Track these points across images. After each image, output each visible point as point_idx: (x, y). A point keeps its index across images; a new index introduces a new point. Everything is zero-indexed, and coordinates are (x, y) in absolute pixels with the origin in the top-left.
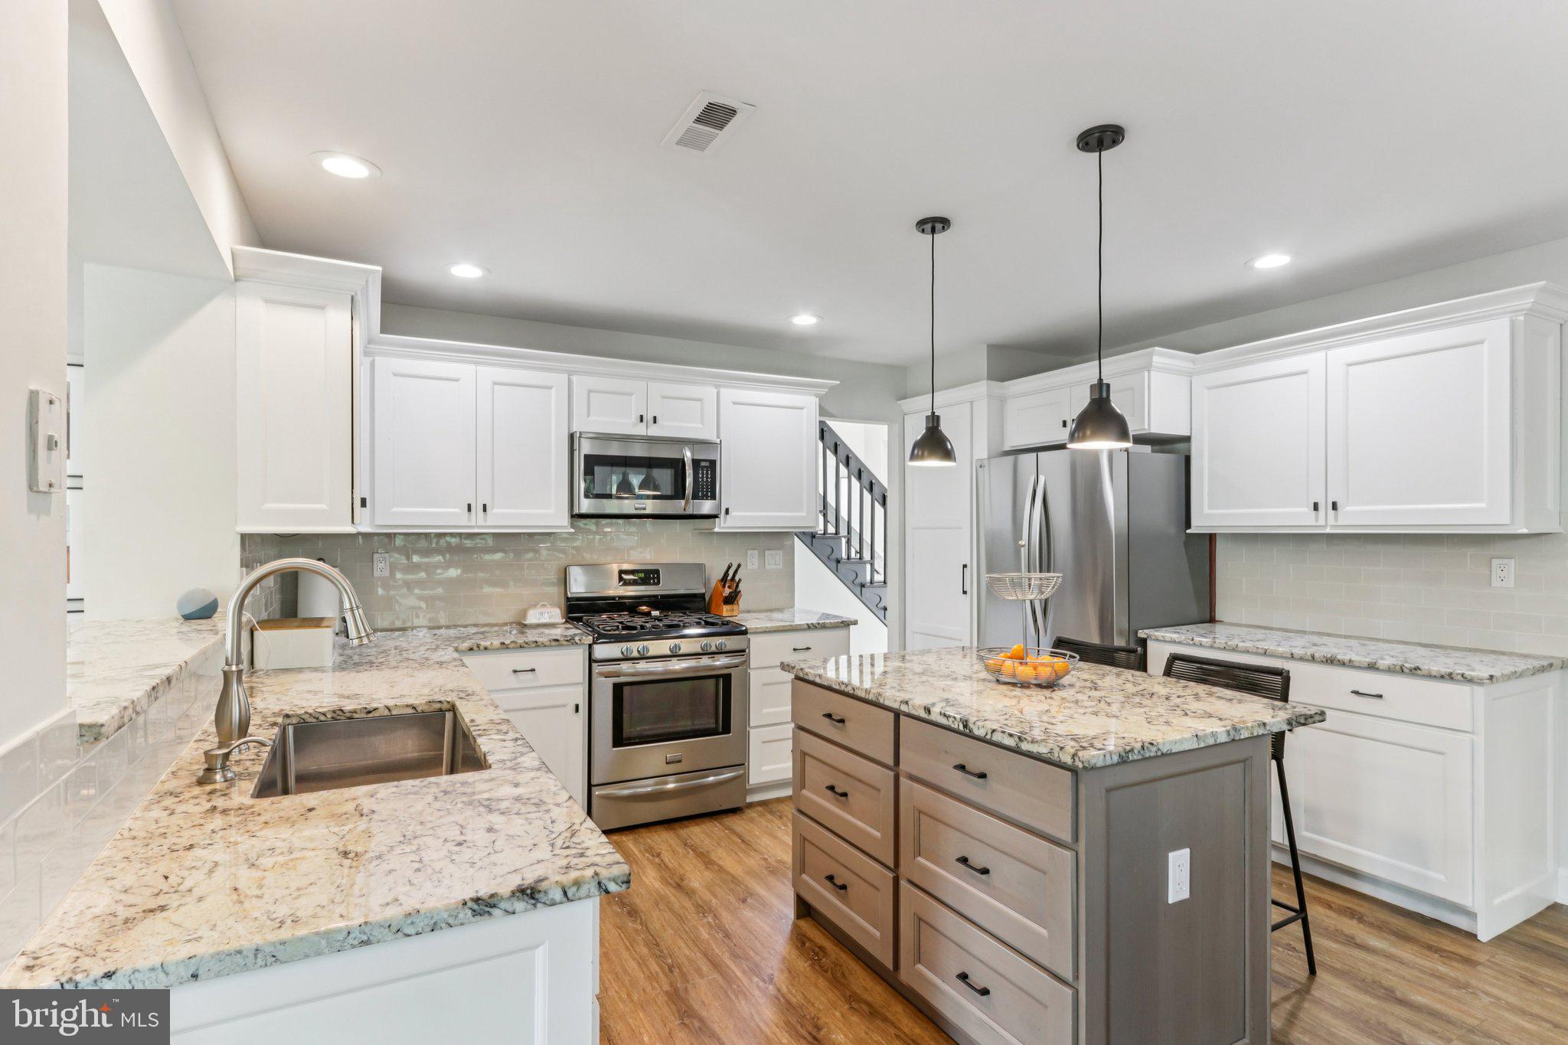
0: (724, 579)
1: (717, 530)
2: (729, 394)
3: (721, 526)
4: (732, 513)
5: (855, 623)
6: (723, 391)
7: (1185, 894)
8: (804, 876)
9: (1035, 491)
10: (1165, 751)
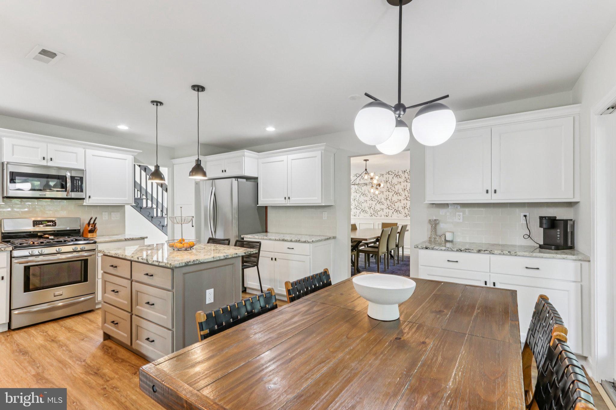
0: (89, 224)
1: (84, 204)
2: (90, 152)
3: (86, 202)
4: (92, 198)
5: (147, 238)
6: (87, 150)
7: (212, 301)
8: (105, 325)
9: (212, 192)
10: (202, 262)
